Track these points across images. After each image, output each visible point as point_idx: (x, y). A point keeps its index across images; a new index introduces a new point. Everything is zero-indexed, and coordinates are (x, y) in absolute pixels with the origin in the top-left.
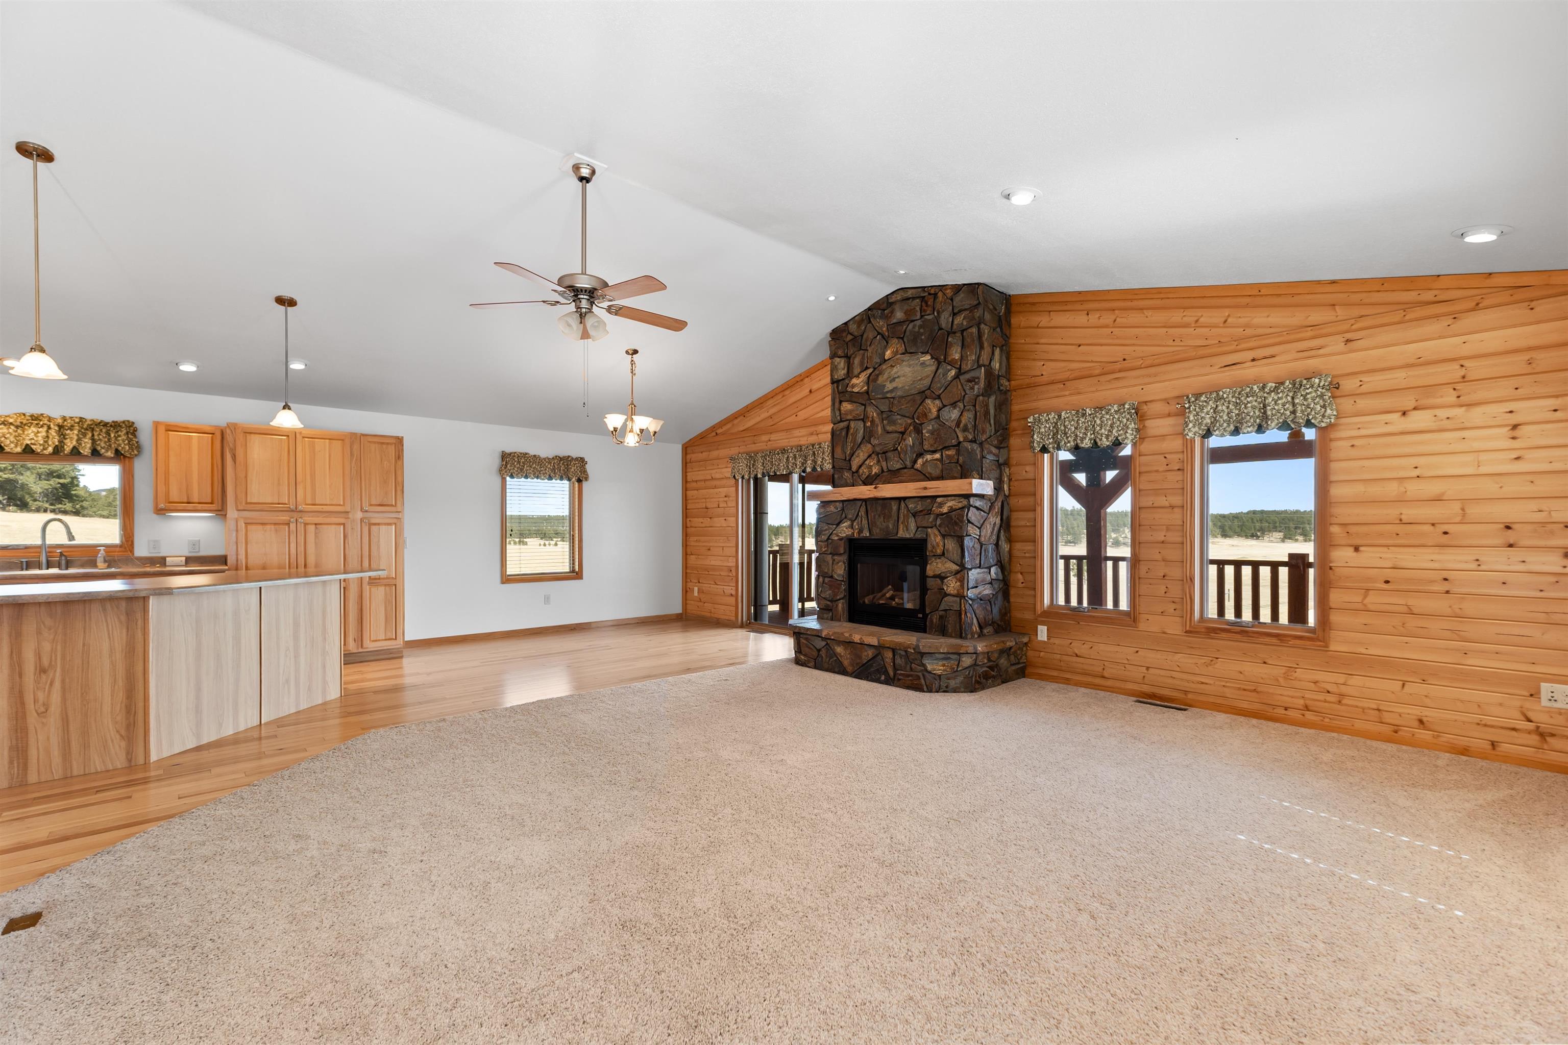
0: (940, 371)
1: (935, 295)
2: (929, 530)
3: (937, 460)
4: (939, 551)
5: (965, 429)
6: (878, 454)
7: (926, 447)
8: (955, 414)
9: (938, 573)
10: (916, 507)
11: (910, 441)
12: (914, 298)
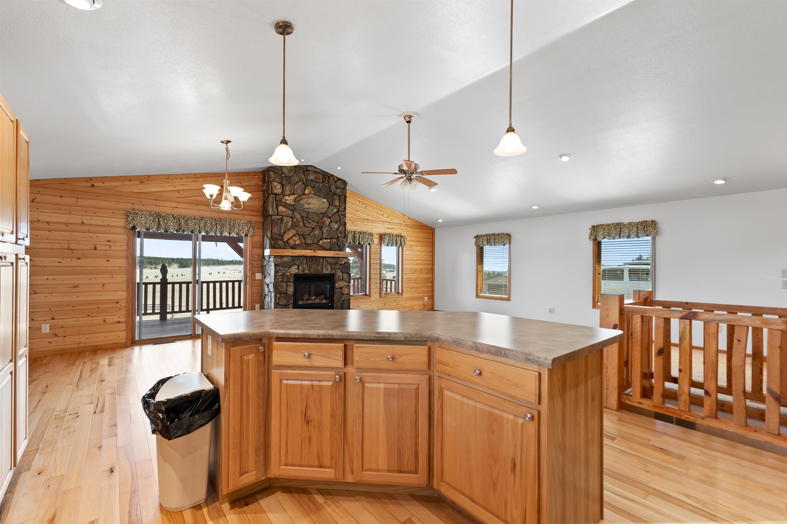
0: (330, 207)
1: (329, 177)
2: (337, 270)
3: (328, 242)
4: (341, 278)
5: (341, 233)
6: (299, 235)
7: (324, 236)
8: (336, 226)
9: (340, 286)
10: (331, 261)
11: (317, 232)
12: (320, 173)
